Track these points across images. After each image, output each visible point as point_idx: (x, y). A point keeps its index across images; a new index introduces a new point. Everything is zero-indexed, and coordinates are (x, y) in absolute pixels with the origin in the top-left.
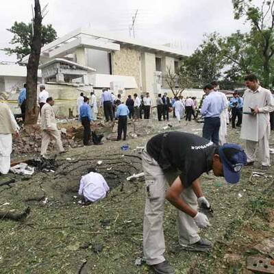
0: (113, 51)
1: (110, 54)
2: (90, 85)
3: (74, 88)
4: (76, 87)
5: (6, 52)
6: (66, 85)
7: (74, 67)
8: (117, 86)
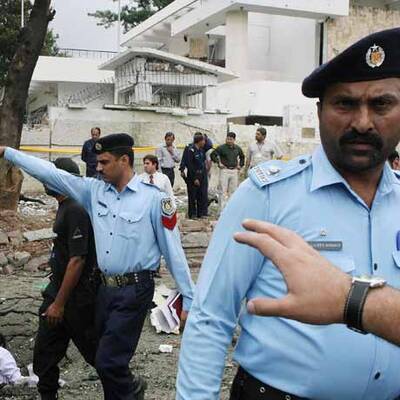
0: (330, 19)
1: (322, 24)
2: (219, 113)
3: (174, 121)
4: (181, 117)
6: (154, 111)
7: (180, 67)
8: (301, 118)
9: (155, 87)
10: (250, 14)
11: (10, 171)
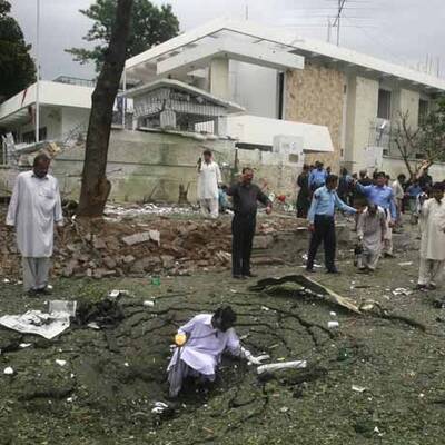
0: (289, 71)
1: (282, 75)
2: (229, 139)
3: (195, 144)
4: (200, 141)
5: (75, 57)
6: (179, 135)
7: (200, 99)
8: (288, 145)
9: (178, 114)
10: (231, 61)
11: (100, 182)
